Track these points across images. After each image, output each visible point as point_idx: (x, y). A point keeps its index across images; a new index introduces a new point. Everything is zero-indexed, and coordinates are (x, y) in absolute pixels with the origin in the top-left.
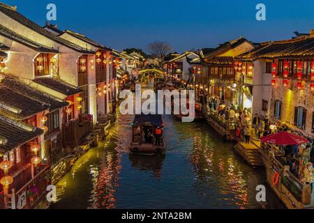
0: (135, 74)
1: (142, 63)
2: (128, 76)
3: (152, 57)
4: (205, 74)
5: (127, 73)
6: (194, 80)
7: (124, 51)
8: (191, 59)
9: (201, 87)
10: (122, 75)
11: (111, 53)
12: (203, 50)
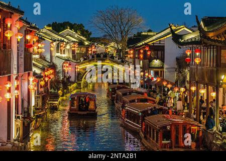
0: (69, 70)
1: (84, 50)
2: (56, 73)
3: (104, 41)
4: (210, 64)
5: (53, 67)
6: (188, 79)
7: (49, 26)
8: (181, 36)
9: (203, 91)
10: (43, 69)
11: (21, 19)
12: (204, 20)
